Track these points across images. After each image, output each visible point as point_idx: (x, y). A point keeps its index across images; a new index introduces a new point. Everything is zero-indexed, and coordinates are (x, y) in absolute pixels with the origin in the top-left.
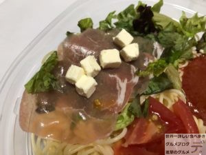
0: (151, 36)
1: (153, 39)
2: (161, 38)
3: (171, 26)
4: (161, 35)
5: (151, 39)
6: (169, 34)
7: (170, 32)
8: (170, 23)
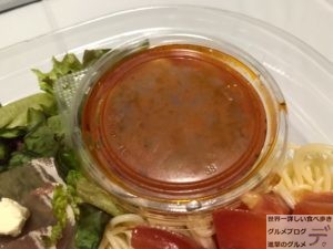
0: (17, 157)
1: (25, 160)
2: (34, 146)
3: (34, 115)
4: (30, 142)
5: (21, 163)
6: (41, 130)
7: (39, 125)
8: (29, 111)
